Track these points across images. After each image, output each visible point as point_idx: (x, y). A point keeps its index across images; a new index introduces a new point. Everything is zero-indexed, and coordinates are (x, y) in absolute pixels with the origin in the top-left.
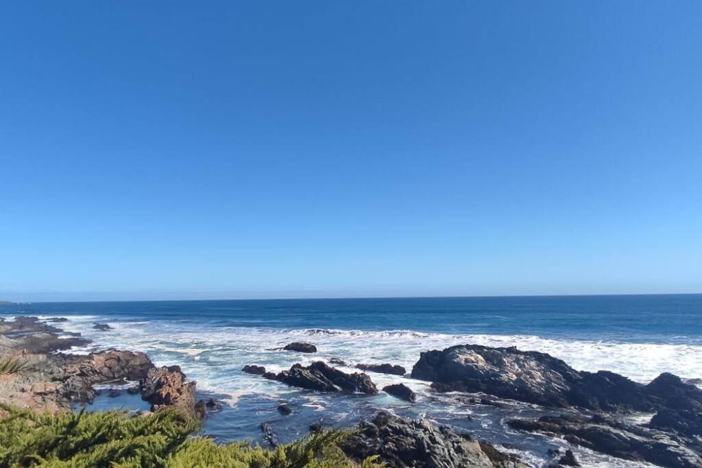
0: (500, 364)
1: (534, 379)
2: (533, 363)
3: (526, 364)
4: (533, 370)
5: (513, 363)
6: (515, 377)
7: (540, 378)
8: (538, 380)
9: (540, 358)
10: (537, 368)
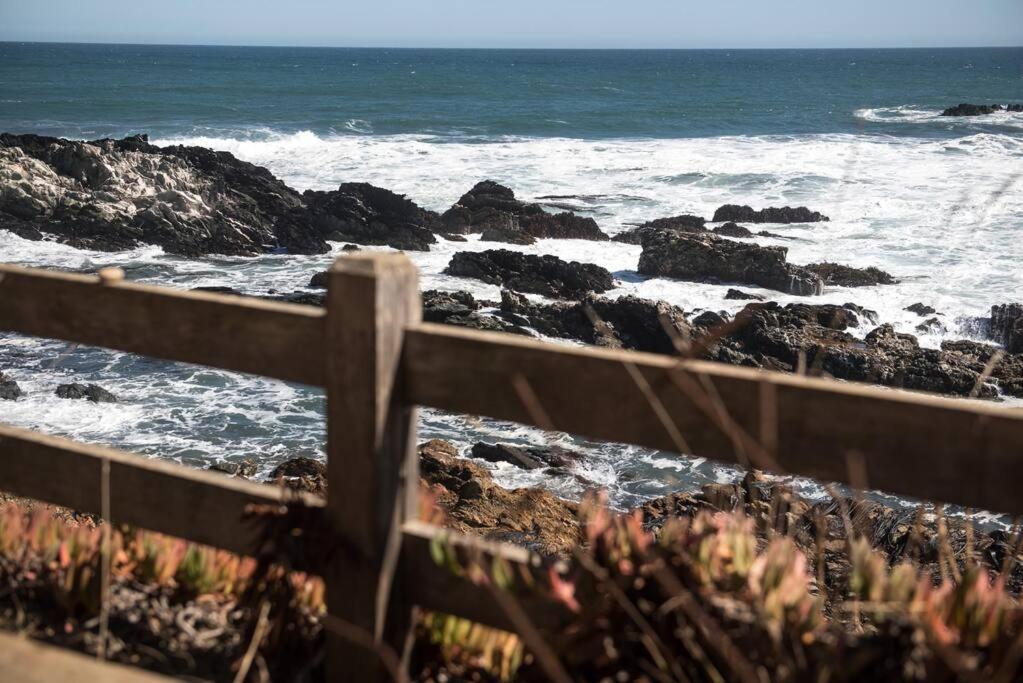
0: (98, 179)
1: (186, 210)
2: (184, 174)
3: (165, 175)
4: (185, 188)
5: (132, 175)
6: (133, 210)
7: (200, 207)
8: (194, 213)
9: (203, 161)
10: (193, 186)
